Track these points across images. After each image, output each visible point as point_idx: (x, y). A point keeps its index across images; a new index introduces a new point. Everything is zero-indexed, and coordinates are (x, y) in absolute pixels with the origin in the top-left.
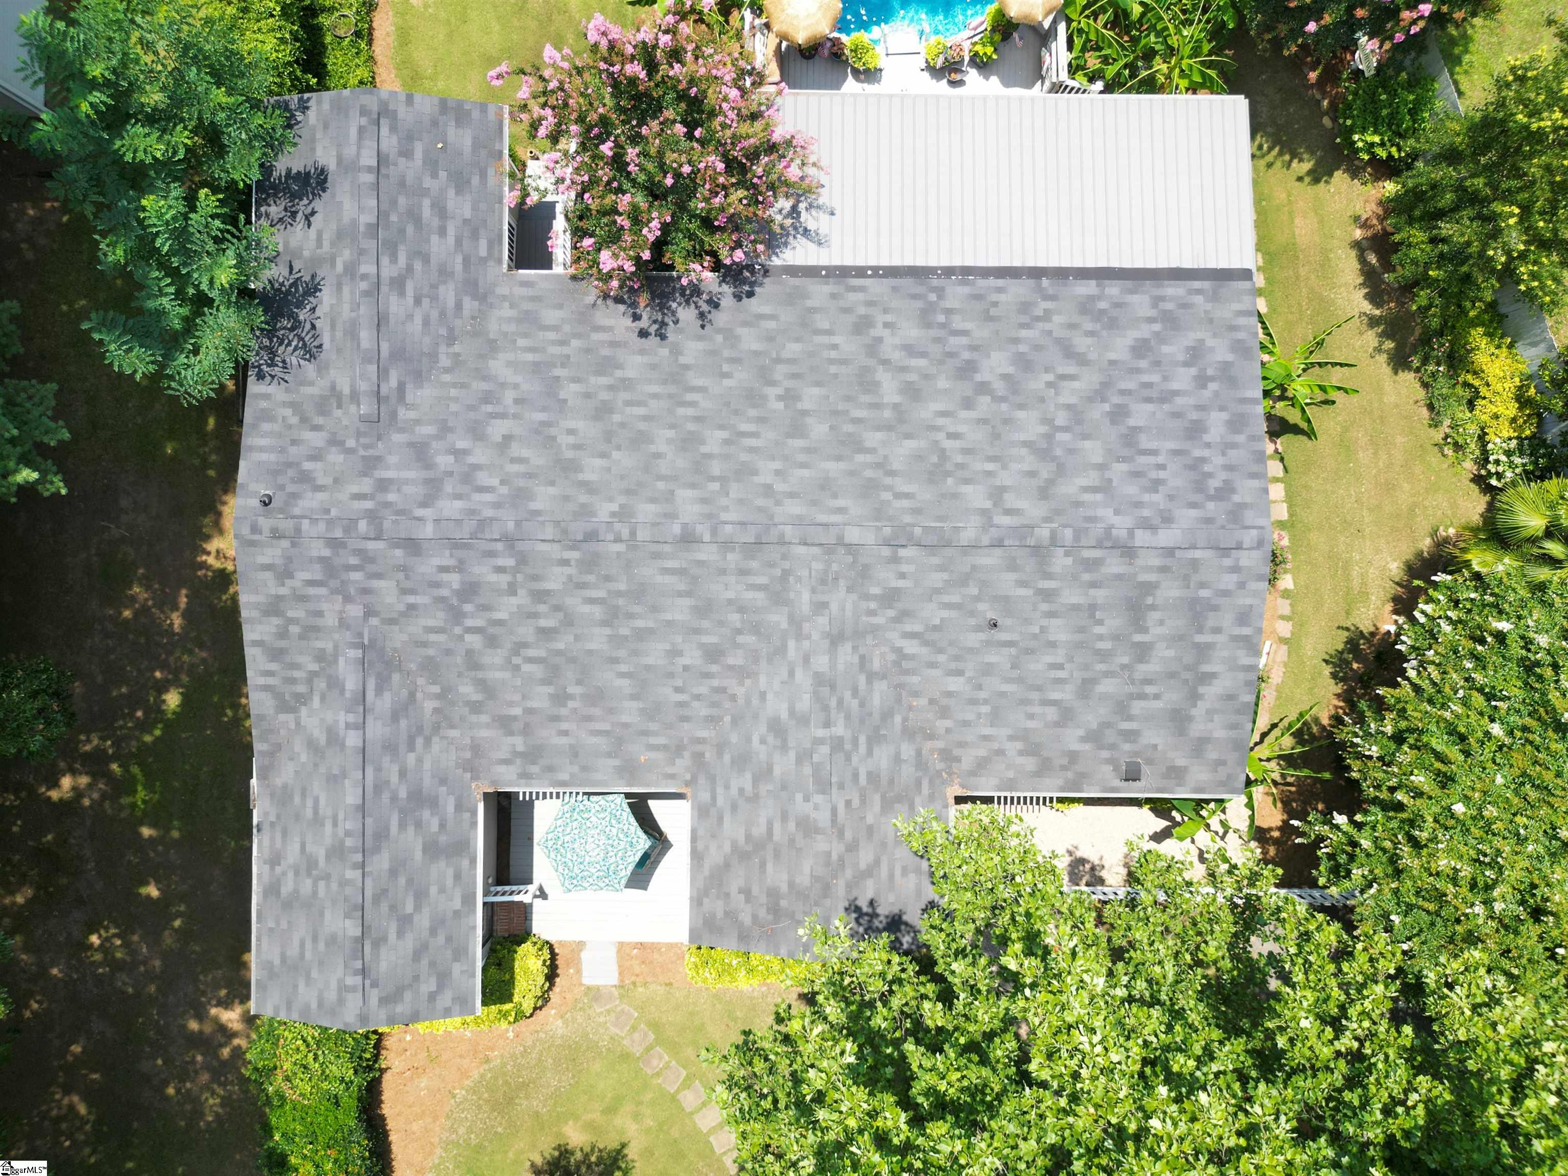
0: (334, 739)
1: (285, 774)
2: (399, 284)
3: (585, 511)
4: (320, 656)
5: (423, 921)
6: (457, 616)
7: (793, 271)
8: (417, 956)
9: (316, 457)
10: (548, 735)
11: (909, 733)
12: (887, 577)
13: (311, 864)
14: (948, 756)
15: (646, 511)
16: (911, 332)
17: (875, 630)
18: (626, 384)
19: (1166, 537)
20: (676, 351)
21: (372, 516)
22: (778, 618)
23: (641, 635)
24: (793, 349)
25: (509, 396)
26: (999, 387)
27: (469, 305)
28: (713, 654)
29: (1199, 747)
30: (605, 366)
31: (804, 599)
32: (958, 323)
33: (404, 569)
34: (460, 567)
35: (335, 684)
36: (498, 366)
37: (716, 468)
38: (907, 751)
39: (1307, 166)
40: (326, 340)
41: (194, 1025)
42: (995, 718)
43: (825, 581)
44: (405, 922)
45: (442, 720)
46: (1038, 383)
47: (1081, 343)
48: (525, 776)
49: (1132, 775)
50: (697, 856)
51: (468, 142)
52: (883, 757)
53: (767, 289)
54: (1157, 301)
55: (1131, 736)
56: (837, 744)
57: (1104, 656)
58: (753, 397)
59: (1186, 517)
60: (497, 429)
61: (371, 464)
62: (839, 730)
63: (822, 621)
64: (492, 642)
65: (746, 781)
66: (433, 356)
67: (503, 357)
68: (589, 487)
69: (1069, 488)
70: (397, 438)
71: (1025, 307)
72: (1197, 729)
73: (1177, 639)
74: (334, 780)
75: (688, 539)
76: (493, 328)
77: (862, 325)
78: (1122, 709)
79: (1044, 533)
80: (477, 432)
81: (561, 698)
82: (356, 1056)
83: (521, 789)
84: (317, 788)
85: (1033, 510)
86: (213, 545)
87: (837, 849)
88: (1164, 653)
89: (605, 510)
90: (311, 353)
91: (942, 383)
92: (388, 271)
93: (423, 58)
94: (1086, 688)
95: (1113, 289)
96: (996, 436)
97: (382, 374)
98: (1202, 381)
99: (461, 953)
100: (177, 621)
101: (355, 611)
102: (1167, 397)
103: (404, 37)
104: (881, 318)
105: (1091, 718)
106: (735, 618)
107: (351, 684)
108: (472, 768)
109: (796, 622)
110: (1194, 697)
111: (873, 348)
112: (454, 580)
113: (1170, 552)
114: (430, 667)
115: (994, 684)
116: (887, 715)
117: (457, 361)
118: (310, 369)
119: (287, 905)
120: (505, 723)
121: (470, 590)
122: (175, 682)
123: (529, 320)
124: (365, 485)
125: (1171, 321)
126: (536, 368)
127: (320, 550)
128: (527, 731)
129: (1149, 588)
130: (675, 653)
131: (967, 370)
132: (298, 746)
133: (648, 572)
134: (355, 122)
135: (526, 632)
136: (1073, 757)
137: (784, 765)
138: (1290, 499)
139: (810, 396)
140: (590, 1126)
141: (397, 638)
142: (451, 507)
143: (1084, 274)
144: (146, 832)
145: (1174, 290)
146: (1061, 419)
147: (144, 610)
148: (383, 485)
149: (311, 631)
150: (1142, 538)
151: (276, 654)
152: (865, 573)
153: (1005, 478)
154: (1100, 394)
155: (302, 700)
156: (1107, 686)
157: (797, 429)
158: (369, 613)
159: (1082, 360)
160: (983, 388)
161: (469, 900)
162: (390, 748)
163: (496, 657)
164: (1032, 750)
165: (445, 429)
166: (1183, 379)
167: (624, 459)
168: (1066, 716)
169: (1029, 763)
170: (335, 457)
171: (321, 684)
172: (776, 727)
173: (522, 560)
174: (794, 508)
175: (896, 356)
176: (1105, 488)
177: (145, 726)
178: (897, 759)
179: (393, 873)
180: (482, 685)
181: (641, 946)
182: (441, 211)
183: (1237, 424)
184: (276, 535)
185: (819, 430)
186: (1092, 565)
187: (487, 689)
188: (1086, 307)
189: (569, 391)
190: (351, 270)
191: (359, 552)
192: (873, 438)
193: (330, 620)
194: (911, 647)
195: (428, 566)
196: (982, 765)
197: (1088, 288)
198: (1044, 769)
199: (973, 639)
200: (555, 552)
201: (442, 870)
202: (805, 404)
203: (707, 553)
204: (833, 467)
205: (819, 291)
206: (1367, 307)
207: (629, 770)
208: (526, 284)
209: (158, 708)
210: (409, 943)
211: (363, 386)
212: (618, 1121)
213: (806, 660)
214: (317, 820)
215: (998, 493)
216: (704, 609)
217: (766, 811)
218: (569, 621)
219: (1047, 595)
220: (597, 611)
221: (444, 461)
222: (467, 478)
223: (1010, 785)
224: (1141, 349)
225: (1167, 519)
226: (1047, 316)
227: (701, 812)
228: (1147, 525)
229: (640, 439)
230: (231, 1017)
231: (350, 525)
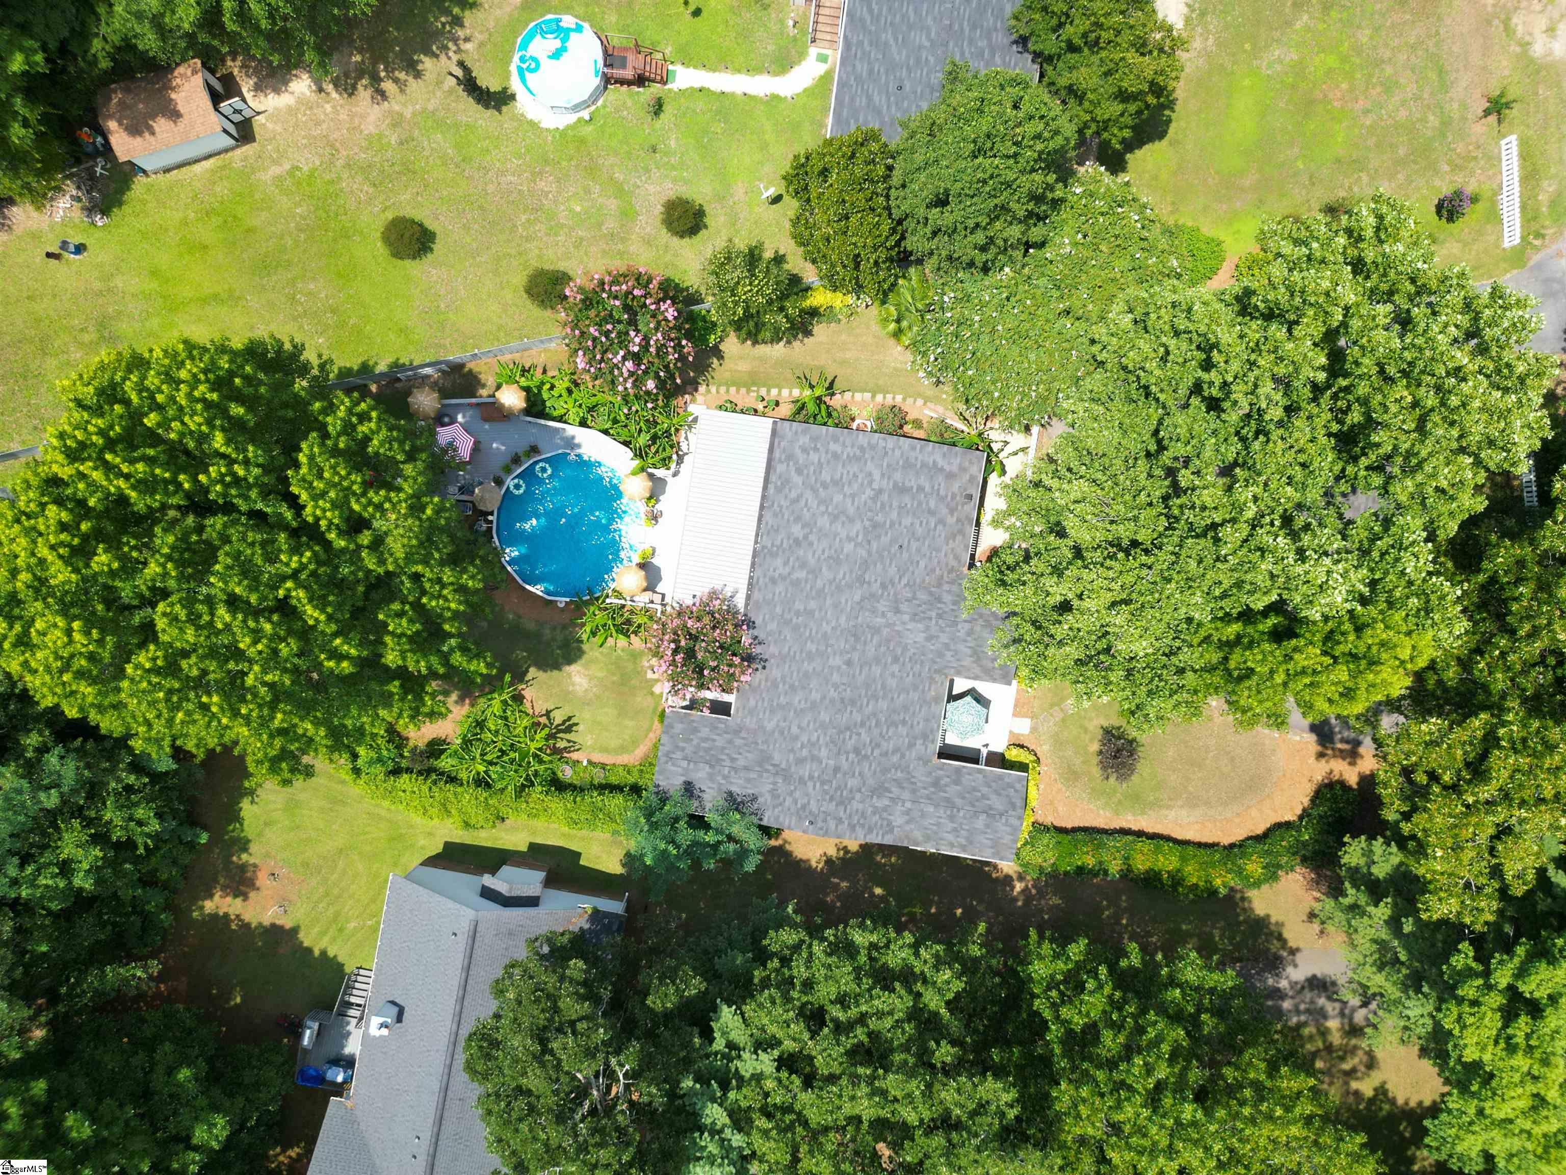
0: (908, 812)
1: (918, 835)
2: (733, 760)
3: (832, 701)
4: (874, 813)
5: (985, 790)
6: (866, 757)
7: (747, 605)
8: (999, 795)
9: (795, 802)
10: (919, 729)
11: (939, 585)
12: (876, 587)
13: (955, 830)
14: (951, 571)
15: (836, 677)
16: (779, 562)
17: (895, 594)
18: (783, 678)
19: (877, 475)
20: (773, 656)
21: (823, 783)
22: (885, 632)
23: (884, 687)
24: (778, 610)
25: (782, 724)
26: (807, 530)
27: (743, 734)
28: (896, 660)
29: (963, 469)
30: (775, 685)
31: (879, 620)
32: (778, 543)
33: (845, 774)
34: (847, 753)
35: (885, 809)
36: (770, 726)
37: (823, 648)
38: (946, 587)
39: (715, 361)
40: (750, 791)
41: (1020, 903)
42: (938, 550)
43: (874, 611)
44: (984, 797)
45: (906, 770)
46: (807, 515)
47: (793, 495)
48: (933, 742)
49: (970, 497)
50: (976, 678)
51: (680, 726)
52: (947, 598)
53: (753, 616)
54: (780, 461)
55: (954, 496)
56: (940, 616)
57: (920, 504)
58: (796, 628)
59: (870, 466)
60: (795, 730)
61: (802, 781)
62: (934, 614)
63: (889, 615)
64: (878, 745)
65: (949, 654)
66: (762, 751)
67: (766, 723)
68: (823, 698)
69: (851, 511)
70: (793, 769)
71: (775, 515)
72: (955, 469)
73: (917, 473)
74: (923, 815)
75: (849, 663)
76: (753, 726)
77: (773, 581)
78: (942, 499)
79: (867, 523)
80: (796, 738)
81: (904, 722)
82: (1040, 832)
83: (939, 744)
84: (926, 822)
85: (858, 526)
86: (814, 864)
87: (981, 622)
88: (923, 481)
89: (833, 693)
90: (754, 799)
91: (801, 553)
92: (728, 763)
93: (614, 743)
94: (932, 513)
95: (773, 478)
96: (826, 535)
97: (767, 771)
98: (816, 449)
99: (1000, 777)
100: (844, 884)
101: (858, 796)
102: (820, 463)
103: (605, 750)
104: (771, 573)
105: (944, 511)
106: (883, 649)
107: (886, 802)
108: (926, 762)
109: (888, 625)
110: (942, 469)
111: (783, 578)
112: (852, 756)
113: (883, 475)
114: (885, 771)
115: (925, 549)
116: (931, 594)
117: (766, 742)
118: (761, 800)
119: (971, 843)
120: (911, 745)
121: (857, 751)
122: (871, 889)
123: (751, 712)
124: (810, 784)
125: (790, 457)
126: (772, 711)
127: (832, 806)
128: (915, 738)
129: (895, 485)
130: (893, 675)
131: (797, 542)
132: (907, 828)
133: (860, 679)
134: (669, 766)
135: (876, 732)
136: (958, 520)
137: (944, 638)
138: (863, 391)
139: (799, 606)
140: (1091, 740)
141: (871, 782)
142: (824, 753)
143: (765, 488)
144: (933, 910)
145: (777, 454)
146: (823, 508)
147: (839, 898)
148: (811, 777)
149: (863, 815)
150: (875, 486)
151: (870, 830)
152: (873, 595)
153: (843, 535)
154: (815, 491)
155: (889, 824)
156: (932, 504)
157: (810, 613)
158: (859, 791)
159: (800, 496)
160: (806, 537)
161: (980, 771)
162: (914, 791)
163: (884, 745)
164: (954, 536)
165: (792, 750)
166: (814, 457)
167: (814, 684)
168: (942, 522)
169: (959, 538)
170: (797, 794)
171: (885, 815)
172: (929, 639)
173: (848, 728)
174: (843, 619)
175: (787, 570)
176: (853, 496)
177: (887, 902)
178: (949, 592)
179: (963, 798)
180: (894, 752)
181: (1016, 706)
182: (706, 740)
183: (836, 439)
184: (825, 821)
185: (813, 605)
186: (883, 506)
187: (896, 750)
188: (779, 490)
189: (783, 700)
190: (725, 777)
191: (837, 789)
192: (819, 583)
193: (861, 806)
194: (904, 581)
195: (845, 766)
196: (957, 558)
197: (771, 487)
198: (961, 532)
199: (905, 555)
200: (846, 715)
201: (966, 779)
202: (802, 608)
203: (856, 656)
204: (829, 602)
205: (756, 595)
206: (782, 344)
207: (937, 700)
208: (737, 710)
209: (882, 898)
210: (993, 797)
211: (771, 780)
212: (1091, 728)
213: (904, 623)
214: (938, 824)
215: (849, 539)
216: (877, 660)
217: (961, 647)
218: (874, 714)
219: (892, 524)
220: (872, 703)
221: (805, 752)
222: (813, 745)
223: (967, 547)
224: (799, 471)
225: (870, 474)
226: (781, 507)
227: (959, 673)
228: (870, 483)
229: (806, 675)
230: (1019, 886)
231: (826, 792)
